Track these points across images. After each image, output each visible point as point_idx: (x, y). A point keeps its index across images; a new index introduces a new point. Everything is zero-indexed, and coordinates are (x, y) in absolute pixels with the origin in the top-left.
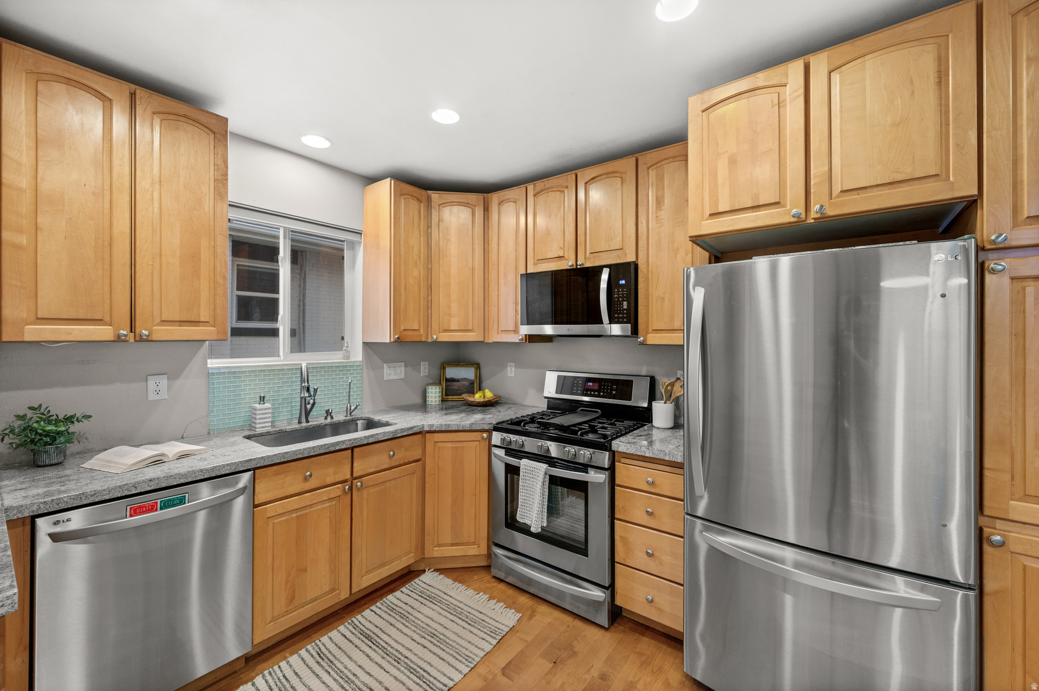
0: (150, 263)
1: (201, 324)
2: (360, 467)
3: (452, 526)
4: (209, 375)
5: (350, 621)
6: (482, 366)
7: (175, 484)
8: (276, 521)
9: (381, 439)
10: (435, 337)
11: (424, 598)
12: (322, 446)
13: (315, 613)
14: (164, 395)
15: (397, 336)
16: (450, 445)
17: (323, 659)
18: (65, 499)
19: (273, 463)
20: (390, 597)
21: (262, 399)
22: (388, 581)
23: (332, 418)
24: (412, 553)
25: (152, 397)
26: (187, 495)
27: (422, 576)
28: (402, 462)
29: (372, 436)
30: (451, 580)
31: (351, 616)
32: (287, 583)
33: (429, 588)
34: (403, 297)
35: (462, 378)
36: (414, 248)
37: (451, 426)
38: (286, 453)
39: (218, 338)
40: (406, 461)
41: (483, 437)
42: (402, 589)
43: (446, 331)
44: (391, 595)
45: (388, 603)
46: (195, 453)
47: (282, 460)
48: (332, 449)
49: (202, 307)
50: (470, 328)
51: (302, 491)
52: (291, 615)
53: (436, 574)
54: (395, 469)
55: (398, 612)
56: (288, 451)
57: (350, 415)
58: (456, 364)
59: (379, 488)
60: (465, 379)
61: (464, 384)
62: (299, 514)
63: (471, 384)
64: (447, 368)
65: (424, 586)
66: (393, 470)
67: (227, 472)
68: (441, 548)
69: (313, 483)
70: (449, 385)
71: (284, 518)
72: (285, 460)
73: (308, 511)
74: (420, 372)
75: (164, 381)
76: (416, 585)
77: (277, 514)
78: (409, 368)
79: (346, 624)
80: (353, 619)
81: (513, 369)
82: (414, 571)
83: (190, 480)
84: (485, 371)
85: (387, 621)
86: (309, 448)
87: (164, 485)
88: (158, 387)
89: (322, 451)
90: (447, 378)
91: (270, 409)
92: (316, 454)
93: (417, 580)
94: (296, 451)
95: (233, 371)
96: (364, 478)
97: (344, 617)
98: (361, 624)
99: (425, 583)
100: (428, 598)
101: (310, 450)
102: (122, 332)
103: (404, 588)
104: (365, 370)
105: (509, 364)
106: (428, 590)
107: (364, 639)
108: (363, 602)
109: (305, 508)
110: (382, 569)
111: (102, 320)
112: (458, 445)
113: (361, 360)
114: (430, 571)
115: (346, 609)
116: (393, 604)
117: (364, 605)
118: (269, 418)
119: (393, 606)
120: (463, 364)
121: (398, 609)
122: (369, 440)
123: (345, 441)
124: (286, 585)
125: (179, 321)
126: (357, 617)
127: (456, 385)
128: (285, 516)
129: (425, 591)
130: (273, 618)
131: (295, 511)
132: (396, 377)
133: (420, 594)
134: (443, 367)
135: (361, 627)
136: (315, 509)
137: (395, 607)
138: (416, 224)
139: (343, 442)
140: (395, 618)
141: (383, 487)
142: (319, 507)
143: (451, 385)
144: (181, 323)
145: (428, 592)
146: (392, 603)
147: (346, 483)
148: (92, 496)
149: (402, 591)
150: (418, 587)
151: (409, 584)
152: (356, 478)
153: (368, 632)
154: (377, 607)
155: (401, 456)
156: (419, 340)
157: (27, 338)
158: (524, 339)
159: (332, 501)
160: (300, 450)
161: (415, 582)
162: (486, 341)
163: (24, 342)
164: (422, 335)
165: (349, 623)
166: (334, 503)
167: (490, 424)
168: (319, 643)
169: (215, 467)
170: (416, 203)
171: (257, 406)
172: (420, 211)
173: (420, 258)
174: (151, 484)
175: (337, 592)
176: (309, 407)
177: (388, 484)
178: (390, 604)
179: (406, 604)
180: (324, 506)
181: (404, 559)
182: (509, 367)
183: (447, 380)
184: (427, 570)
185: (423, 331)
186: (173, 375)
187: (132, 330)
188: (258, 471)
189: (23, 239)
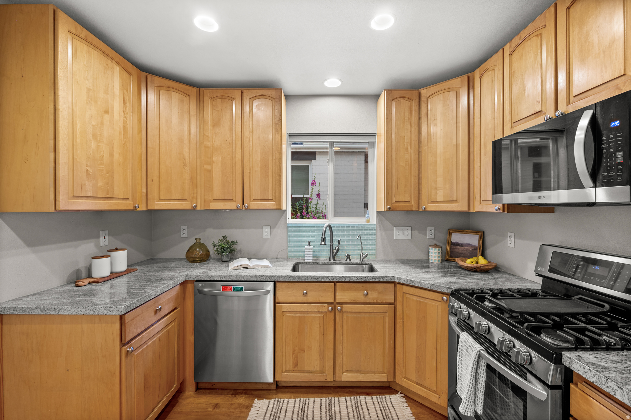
0: (249, 172)
1: (269, 200)
2: (340, 297)
3: (416, 368)
4: (288, 227)
5: (330, 398)
6: (486, 234)
7: (239, 280)
8: (287, 315)
9: (356, 281)
10: (424, 207)
11: (382, 413)
12: (313, 277)
13: (310, 380)
14: (269, 236)
15: (388, 207)
16: (415, 298)
17: (301, 411)
18: (203, 276)
19: (284, 280)
20: (362, 397)
21: (309, 243)
22: (371, 385)
23: (350, 260)
24: (385, 373)
25: (265, 236)
26: (243, 287)
27: (393, 396)
28: (375, 302)
29: (349, 277)
30: (411, 412)
31: (335, 395)
32: (293, 354)
33: (391, 408)
34: (394, 177)
35: (465, 243)
36: (405, 138)
37: (415, 282)
38: (291, 276)
39: (277, 208)
40: (379, 301)
41: (443, 299)
42: (373, 397)
43: (433, 202)
44: (364, 396)
45: (359, 401)
46: (263, 267)
47: (289, 280)
48: (320, 280)
49: (269, 192)
50: (455, 199)
51: (302, 301)
52: (296, 374)
53: (404, 400)
54: (369, 305)
55: (359, 411)
56: (293, 275)
57: (363, 260)
58: (461, 230)
59: (356, 315)
60: (469, 245)
61: (467, 249)
62: (300, 315)
63: (474, 249)
64: (452, 234)
65: (389, 404)
66: (368, 305)
67: (262, 280)
68: (408, 381)
69: (310, 299)
70: (453, 249)
71: (292, 315)
72: (291, 280)
73: (306, 315)
74: (426, 235)
75: (268, 229)
76: (384, 400)
77: (287, 311)
78: (416, 232)
79: (327, 398)
80: (333, 398)
81: (513, 239)
82: (392, 389)
83: (246, 280)
84: (488, 239)
85: (348, 413)
86: (305, 276)
87: (235, 279)
88: (266, 231)
89: (313, 280)
90: (453, 242)
91: (312, 249)
92: (309, 281)
93: (387, 396)
94: (297, 276)
95: (298, 226)
96: (344, 305)
97: (331, 393)
98: (334, 404)
99: (391, 402)
100: (384, 415)
101: (305, 277)
102: (239, 205)
103: (375, 397)
104: (378, 231)
105: (509, 234)
106: (389, 409)
107: (328, 415)
108: (347, 390)
109: (304, 313)
110: (359, 374)
111: (232, 200)
112: (422, 300)
113: (375, 223)
114: (401, 395)
115: (336, 389)
116: (361, 404)
117: (346, 393)
118: (311, 254)
119: (359, 405)
120: (467, 231)
121: (360, 409)
122: (346, 279)
123: (328, 276)
124: (293, 355)
125: (260, 199)
126: (335, 398)
127: (459, 249)
128: (293, 314)
129: (387, 408)
130: (286, 370)
131: (299, 313)
132: (404, 238)
133: (382, 408)
134: (450, 232)
135: (333, 406)
136: (310, 315)
137: (360, 407)
138: (407, 118)
139: (327, 277)
140: (354, 414)
141: (359, 315)
142: (313, 315)
143: (456, 249)
144: (262, 200)
145: (388, 410)
146: (360, 402)
147: (331, 305)
148: (210, 277)
149: (372, 398)
150: (385, 402)
151: (381, 396)
152: (339, 303)
153: (333, 413)
154: (350, 399)
155: (373, 296)
156: (409, 210)
157: (211, 208)
158: (501, 208)
159: (321, 314)
160: (299, 276)
161: (385, 397)
162: (471, 211)
163: (210, 209)
164: (413, 205)
165: (329, 399)
166: (322, 315)
167: (449, 288)
168: (307, 401)
169: (256, 276)
170: (407, 103)
171: (306, 247)
172: (410, 108)
173: (411, 145)
174: (231, 277)
175: (325, 374)
176: (335, 251)
177: (363, 315)
178: (359, 403)
179: (368, 409)
180: (316, 315)
181: (377, 375)
182: (508, 237)
183: (452, 244)
184: (399, 392)
185: (414, 203)
186: (273, 227)
187: (243, 204)
188: (277, 283)
189: (209, 167)
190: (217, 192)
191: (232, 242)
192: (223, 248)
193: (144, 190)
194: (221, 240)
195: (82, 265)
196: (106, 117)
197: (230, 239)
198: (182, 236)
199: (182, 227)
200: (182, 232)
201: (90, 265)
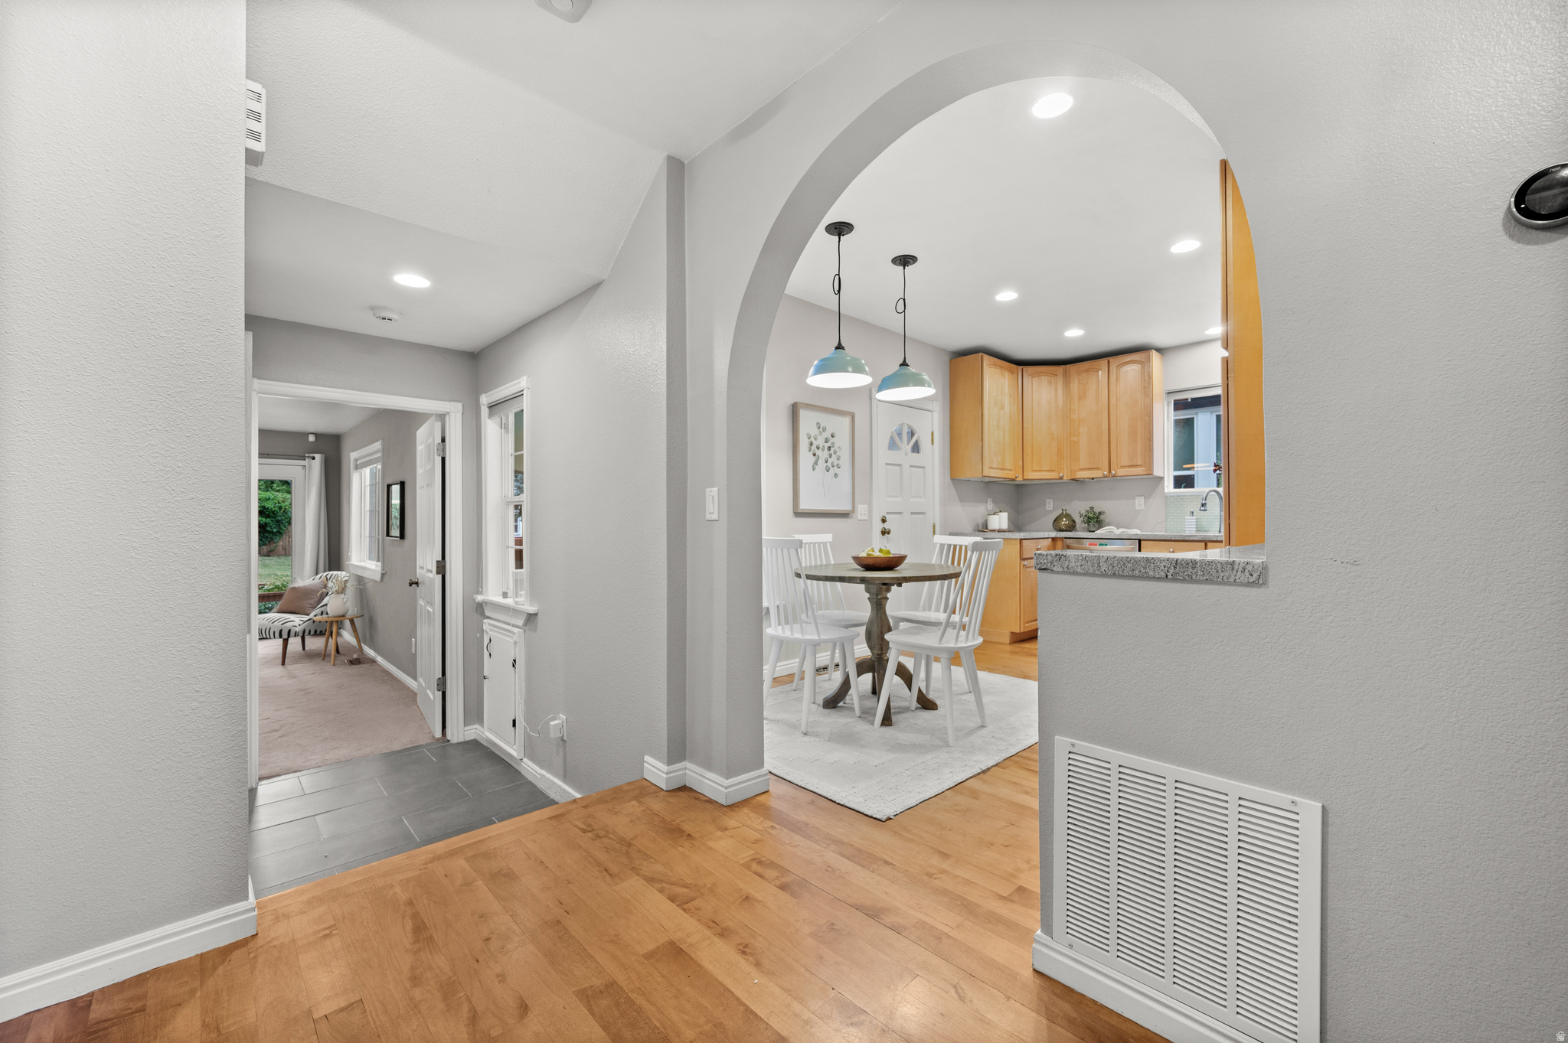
0: (1116, 439)
1: (1138, 466)
4: (1166, 497)
14: (1142, 507)
25: (1137, 508)
39: (1146, 475)
46: (1130, 532)
49: (1138, 457)
75: (1142, 499)
88: (1139, 502)
95: (1179, 495)
102: (1105, 473)
111: (1099, 469)
125: (1128, 466)
144: (1130, 466)
157: (1078, 477)
163: (1077, 479)
169: (1122, 537)
186: (1147, 497)
187: (1110, 471)
188: (1142, 542)
189: (1076, 439)
190: (1083, 463)
191: (1100, 513)
192: (1089, 518)
193: (1021, 464)
194: (1087, 511)
195: (980, 521)
196: (1002, 412)
197: (1097, 510)
198: (1047, 509)
199: (1047, 500)
200: (1047, 505)
201: (987, 520)
